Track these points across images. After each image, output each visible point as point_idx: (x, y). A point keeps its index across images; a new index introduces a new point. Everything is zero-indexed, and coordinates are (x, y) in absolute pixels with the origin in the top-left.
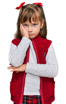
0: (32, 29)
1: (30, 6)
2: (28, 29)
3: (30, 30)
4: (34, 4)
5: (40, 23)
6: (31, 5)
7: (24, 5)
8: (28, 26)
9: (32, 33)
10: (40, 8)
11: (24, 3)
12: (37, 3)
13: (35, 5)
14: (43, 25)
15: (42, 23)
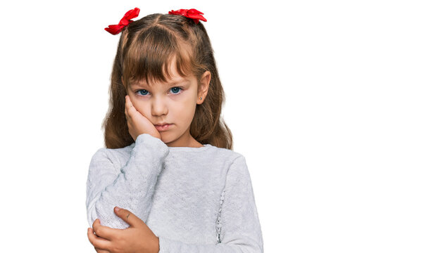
0: (165, 106)
1: (156, 23)
2: (152, 107)
3: (159, 110)
4: (172, 13)
5: (194, 82)
6: (163, 17)
7: (134, 19)
8: (152, 94)
9: (167, 120)
10: (196, 28)
11: (135, 12)
12: (182, 10)
13: (175, 18)
14: (205, 89)
15: (204, 84)
